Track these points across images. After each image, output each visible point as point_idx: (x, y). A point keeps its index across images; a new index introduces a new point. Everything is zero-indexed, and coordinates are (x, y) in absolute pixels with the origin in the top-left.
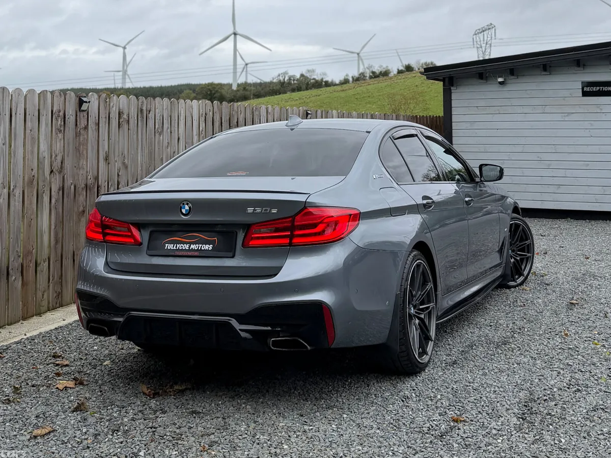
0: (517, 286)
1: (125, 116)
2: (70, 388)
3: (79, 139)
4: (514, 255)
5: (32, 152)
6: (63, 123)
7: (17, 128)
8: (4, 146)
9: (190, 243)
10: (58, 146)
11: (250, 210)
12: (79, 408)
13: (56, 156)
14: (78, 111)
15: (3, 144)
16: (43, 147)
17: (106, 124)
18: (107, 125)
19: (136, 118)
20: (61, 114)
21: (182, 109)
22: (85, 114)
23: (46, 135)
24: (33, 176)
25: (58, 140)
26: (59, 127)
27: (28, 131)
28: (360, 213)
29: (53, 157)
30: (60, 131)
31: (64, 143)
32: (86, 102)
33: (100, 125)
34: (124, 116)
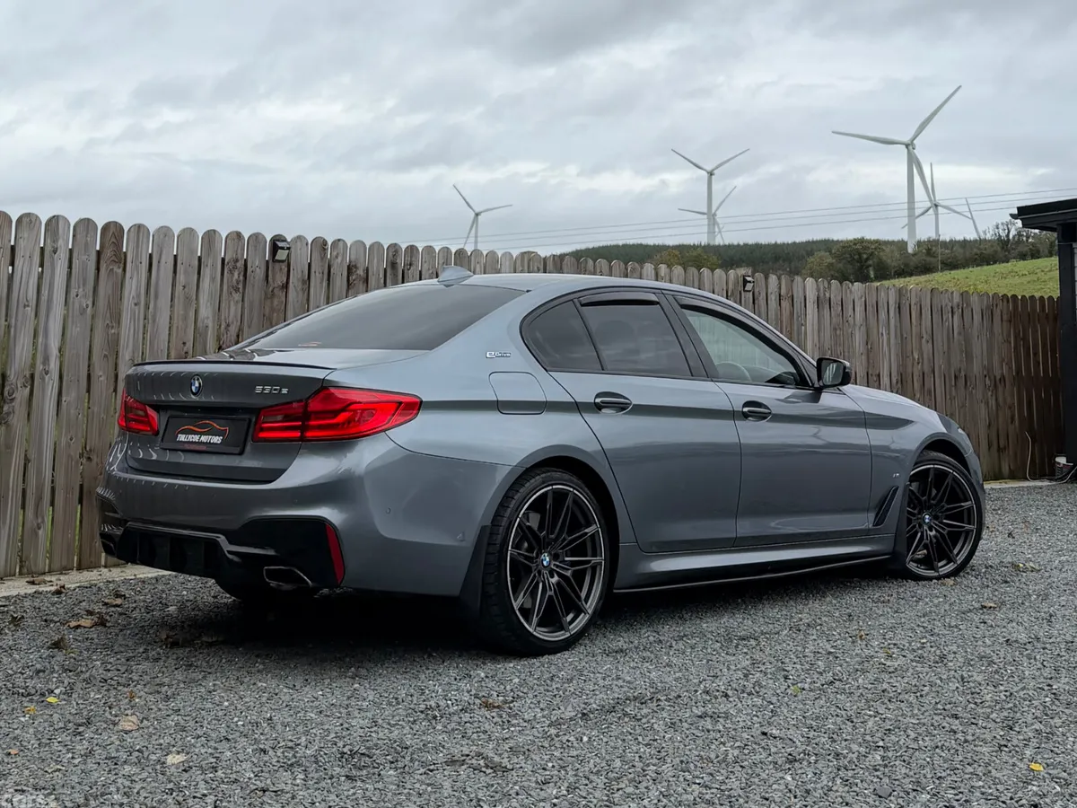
0: (938, 578)
1: (361, 272)
2: (85, 627)
3: (272, 303)
4: (936, 525)
5: (185, 318)
6: (241, 278)
7: (161, 283)
8: (137, 307)
9: (202, 434)
10: (233, 311)
11: (259, 389)
12: (57, 645)
13: (228, 325)
14: (271, 262)
15: (136, 304)
16: (206, 312)
17: (321, 283)
18: (325, 284)
19: (382, 275)
20: (240, 264)
21: (478, 266)
22: (284, 267)
23: (211, 294)
24: (186, 353)
25: (232, 303)
26: (235, 284)
27: (179, 288)
28: (421, 402)
29: (223, 327)
30: (237, 290)
31: (243, 308)
32: (283, 248)
33: (312, 284)
34: (358, 272)
